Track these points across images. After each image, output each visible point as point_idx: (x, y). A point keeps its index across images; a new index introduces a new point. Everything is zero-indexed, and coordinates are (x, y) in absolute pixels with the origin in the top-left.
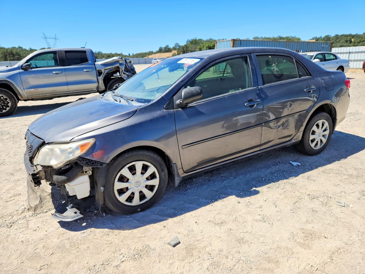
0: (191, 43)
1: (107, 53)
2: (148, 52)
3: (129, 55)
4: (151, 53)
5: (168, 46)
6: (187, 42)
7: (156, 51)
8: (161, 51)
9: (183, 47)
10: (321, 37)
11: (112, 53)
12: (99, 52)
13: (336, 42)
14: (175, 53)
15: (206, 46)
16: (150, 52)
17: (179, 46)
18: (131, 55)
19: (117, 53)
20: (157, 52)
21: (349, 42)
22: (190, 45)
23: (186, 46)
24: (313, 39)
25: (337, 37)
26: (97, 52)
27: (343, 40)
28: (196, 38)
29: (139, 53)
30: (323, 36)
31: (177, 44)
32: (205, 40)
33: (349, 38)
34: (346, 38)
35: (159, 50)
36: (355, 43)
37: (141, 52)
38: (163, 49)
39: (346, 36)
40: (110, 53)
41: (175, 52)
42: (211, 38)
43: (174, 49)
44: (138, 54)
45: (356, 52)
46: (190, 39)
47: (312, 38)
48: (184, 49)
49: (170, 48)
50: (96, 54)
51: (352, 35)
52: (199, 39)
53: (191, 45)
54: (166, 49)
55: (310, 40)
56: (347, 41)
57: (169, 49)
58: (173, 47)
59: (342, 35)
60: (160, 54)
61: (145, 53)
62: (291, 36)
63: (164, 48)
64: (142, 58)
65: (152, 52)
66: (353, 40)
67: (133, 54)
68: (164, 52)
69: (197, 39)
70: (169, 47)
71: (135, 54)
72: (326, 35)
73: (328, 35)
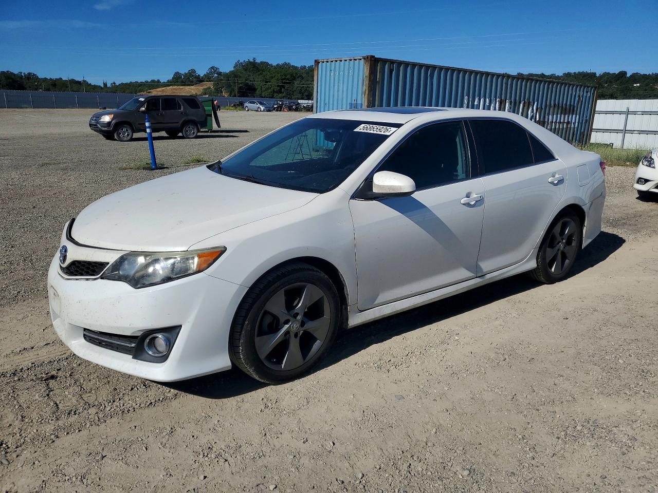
0: (244, 68)
2: (149, 81)
3: (105, 85)
4: (156, 84)
5: (193, 71)
6: (234, 67)
7: (165, 81)
8: (178, 80)
9: (227, 76)
11: (61, 79)
12: (29, 74)
14: (209, 88)
15: (276, 78)
16: (153, 81)
17: (220, 74)
18: (109, 85)
20: (168, 84)
22: (242, 73)
23: (234, 74)
26: (23, 75)
28: (255, 59)
29: (129, 82)
31: (212, 68)
32: (275, 64)
35: (174, 78)
37: (133, 81)
38: (182, 77)
41: (210, 85)
42: (288, 62)
43: (208, 78)
44: (126, 84)
45: (644, 113)
46: (241, 61)
48: (229, 80)
49: (199, 75)
50: (21, 77)
52: (262, 62)
53: (244, 72)
54: (188, 79)
57: (197, 77)
58: (205, 75)
60: (175, 87)
61: (141, 82)
63: (186, 75)
65: (158, 81)
67: (114, 83)
68: (184, 85)
69: (258, 61)
71: (117, 84)
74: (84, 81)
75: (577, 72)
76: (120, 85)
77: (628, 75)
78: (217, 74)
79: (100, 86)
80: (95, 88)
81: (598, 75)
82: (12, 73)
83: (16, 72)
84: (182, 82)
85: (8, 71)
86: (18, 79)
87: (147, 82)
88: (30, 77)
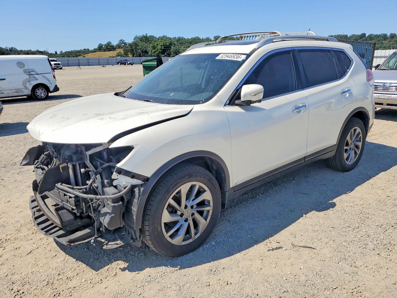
0: (140, 40)
1: (24, 50)
2: (83, 49)
4: (87, 51)
5: (110, 42)
6: (134, 39)
7: (93, 49)
8: (100, 48)
9: (131, 45)
11: (31, 50)
12: (12, 48)
14: (120, 52)
15: (160, 45)
16: (85, 49)
17: (125, 44)
18: (58, 53)
19: (38, 50)
20: (95, 51)
23: (135, 44)
26: (8, 48)
28: (146, 34)
29: (70, 51)
31: (121, 40)
32: (157, 37)
35: (98, 47)
37: (73, 50)
38: (103, 47)
40: (29, 49)
42: (165, 35)
43: (119, 46)
46: (138, 35)
48: (132, 47)
50: (7, 50)
52: (150, 36)
53: (140, 42)
54: (107, 47)
57: (112, 46)
58: (117, 45)
60: (100, 53)
63: (105, 45)
64: (75, 58)
65: (88, 49)
67: (61, 52)
68: (105, 51)
69: (148, 35)
70: (112, 45)
71: (63, 52)
75: (336, 35)
76: (65, 52)
77: (367, 36)
78: (124, 44)
80: (52, 54)
81: (348, 36)
84: (104, 49)
87: (81, 50)
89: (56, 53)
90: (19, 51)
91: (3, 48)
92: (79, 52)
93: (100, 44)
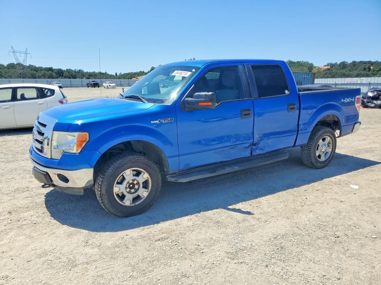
1: (89, 72)
2: (139, 72)
7: (146, 71)
10: (336, 63)
12: (80, 70)
13: (354, 69)
16: (141, 72)
18: (118, 75)
19: (100, 72)
20: (148, 73)
21: (367, 70)
24: (328, 65)
25: (354, 63)
26: (77, 70)
27: (361, 68)
28: (194, 59)
29: (128, 72)
30: (339, 63)
33: (367, 66)
34: (364, 65)
35: (151, 70)
36: (374, 71)
37: (131, 72)
39: (365, 63)
40: (93, 71)
44: (127, 74)
47: (326, 64)
51: (371, 62)
55: (324, 66)
56: (365, 69)
59: (361, 62)
61: (135, 73)
62: (302, 61)
64: (129, 80)
65: (143, 72)
66: (372, 68)
67: (121, 73)
71: (122, 74)
72: (342, 62)
73: (344, 61)
74: (106, 73)
79: (113, 75)
80: (111, 75)
82: (71, 70)
83: (73, 69)
85: (69, 69)
86: (74, 73)
87: (137, 72)
88: (80, 71)
89: (116, 74)
90: (85, 72)
91: (73, 71)
92: (135, 74)
93: (152, 67)
